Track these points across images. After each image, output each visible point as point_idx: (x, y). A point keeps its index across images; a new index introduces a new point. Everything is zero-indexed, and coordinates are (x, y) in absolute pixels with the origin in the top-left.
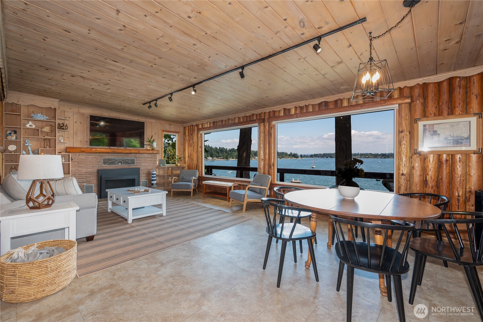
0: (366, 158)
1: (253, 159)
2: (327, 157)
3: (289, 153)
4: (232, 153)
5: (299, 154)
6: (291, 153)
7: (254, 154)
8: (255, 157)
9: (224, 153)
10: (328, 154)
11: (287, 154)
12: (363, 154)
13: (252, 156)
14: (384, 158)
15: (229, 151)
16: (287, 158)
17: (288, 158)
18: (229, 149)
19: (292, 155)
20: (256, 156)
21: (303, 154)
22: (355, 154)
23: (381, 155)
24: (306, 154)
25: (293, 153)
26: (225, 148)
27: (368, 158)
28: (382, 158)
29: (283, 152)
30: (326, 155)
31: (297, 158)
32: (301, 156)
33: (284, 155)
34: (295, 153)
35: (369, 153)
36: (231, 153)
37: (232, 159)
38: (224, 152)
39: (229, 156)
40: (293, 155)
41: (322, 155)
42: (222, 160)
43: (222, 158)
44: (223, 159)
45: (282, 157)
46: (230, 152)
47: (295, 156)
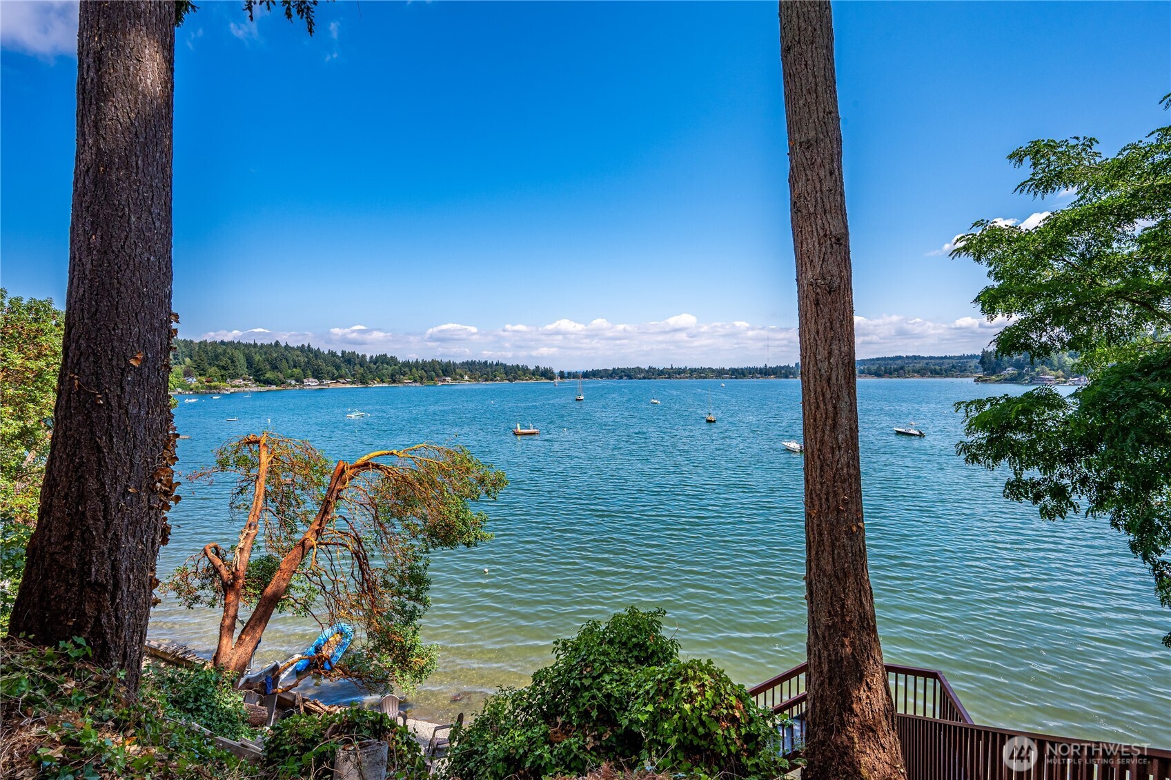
0: (701, 377)
1: (440, 384)
2: (621, 378)
3: (532, 367)
4: (380, 367)
5: (556, 371)
6: (537, 367)
7: (442, 370)
8: (444, 377)
9: (357, 367)
10: (623, 370)
11: (527, 369)
12: (695, 370)
13: (438, 375)
14: (736, 378)
15: (371, 362)
16: (527, 380)
17: (531, 379)
18: (372, 357)
19: (539, 374)
20: (447, 376)
21: (566, 370)
22: (679, 369)
23: (730, 373)
24: (573, 370)
25: (542, 367)
26: (360, 355)
27: (706, 378)
28: (731, 378)
29: (518, 366)
30: (619, 372)
31: (552, 378)
32: (562, 375)
33: (520, 373)
34: (547, 366)
35: (707, 367)
36: (377, 368)
37: (378, 382)
38: (355, 364)
39: (370, 376)
40: (542, 373)
41: (610, 372)
42: (348, 386)
43: (348, 382)
44: (353, 383)
45: (515, 378)
46: (375, 364)
47: (547, 374)
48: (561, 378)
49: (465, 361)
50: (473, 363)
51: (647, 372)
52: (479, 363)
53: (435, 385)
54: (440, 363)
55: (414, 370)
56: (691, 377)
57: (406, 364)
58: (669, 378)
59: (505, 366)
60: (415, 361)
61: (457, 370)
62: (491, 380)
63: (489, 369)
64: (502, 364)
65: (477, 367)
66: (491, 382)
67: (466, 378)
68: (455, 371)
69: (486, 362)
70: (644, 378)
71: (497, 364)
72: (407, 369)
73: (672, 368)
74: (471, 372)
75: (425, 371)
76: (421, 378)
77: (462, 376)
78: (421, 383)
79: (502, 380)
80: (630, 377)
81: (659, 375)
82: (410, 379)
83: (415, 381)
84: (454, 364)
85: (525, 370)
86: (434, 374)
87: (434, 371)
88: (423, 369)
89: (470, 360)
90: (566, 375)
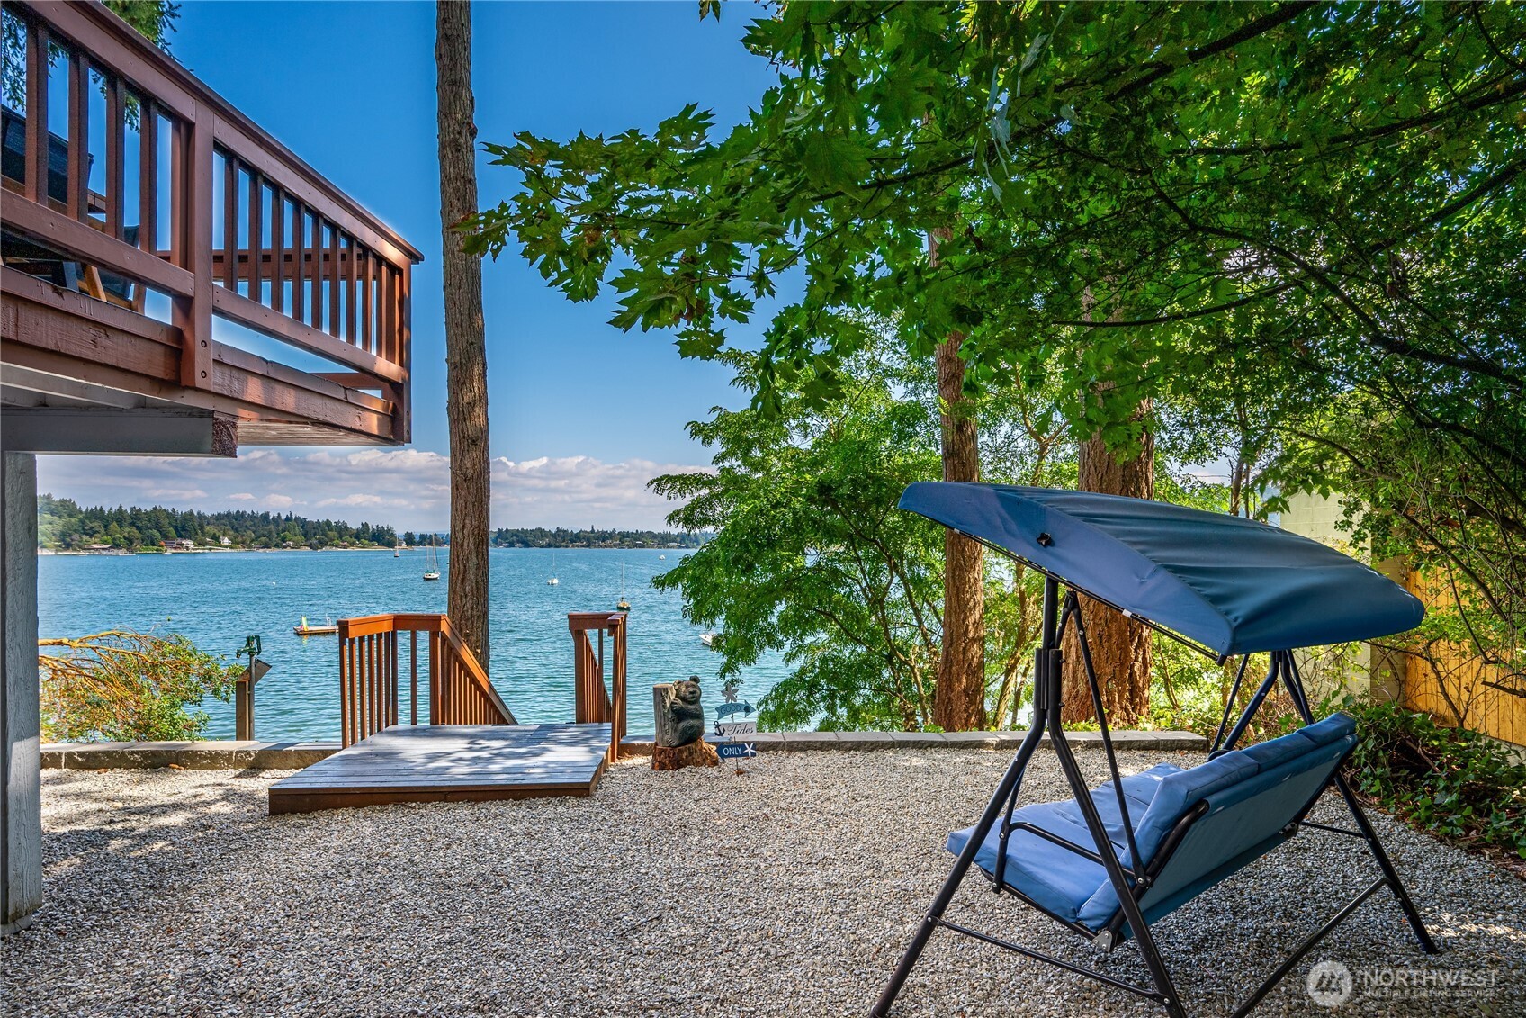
1: (170, 551)
2: (511, 545)
3: (354, 525)
5: (400, 531)
6: (365, 526)
7: (176, 528)
8: (179, 540)
10: (516, 533)
11: (346, 528)
13: (165, 537)
16: (345, 547)
17: (353, 544)
19: (369, 536)
20: (185, 538)
21: (418, 530)
25: (373, 525)
27: (643, 546)
29: (328, 523)
30: (508, 535)
31: (391, 544)
32: (409, 539)
33: (331, 534)
34: (384, 524)
40: (374, 535)
45: (323, 543)
47: (382, 537)
48: (408, 544)
49: (223, 511)
50: (240, 516)
51: (554, 536)
52: (253, 517)
53: (159, 552)
54: (171, 515)
55: (114, 526)
56: (621, 546)
57: (96, 515)
58: (588, 546)
59: (303, 523)
60: (115, 508)
61: (207, 528)
62: (276, 546)
63: (272, 527)
64: (297, 518)
65: (248, 523)
66: (276, 550)
67: (226, 541)
68: (202, 529)
69: (266, 516)
70: (549, 546)
71: (288, 519)
72: (97, 525)
73: (593, 531)
74: (236, 530)
75: (139, 528)
76: (130, 541)
77: (216, 539)
78: (130, 548)
79: (297, 546)
80: (526, 544)
81: (572, 541)
82: (105, 542)
83: (116, 546)
84: (201, 516)
85: (342, 530)
86: (158, 534)
87: (157, 528)
88: (132, 524)
89: (234, 511)
90: (417, 539)
